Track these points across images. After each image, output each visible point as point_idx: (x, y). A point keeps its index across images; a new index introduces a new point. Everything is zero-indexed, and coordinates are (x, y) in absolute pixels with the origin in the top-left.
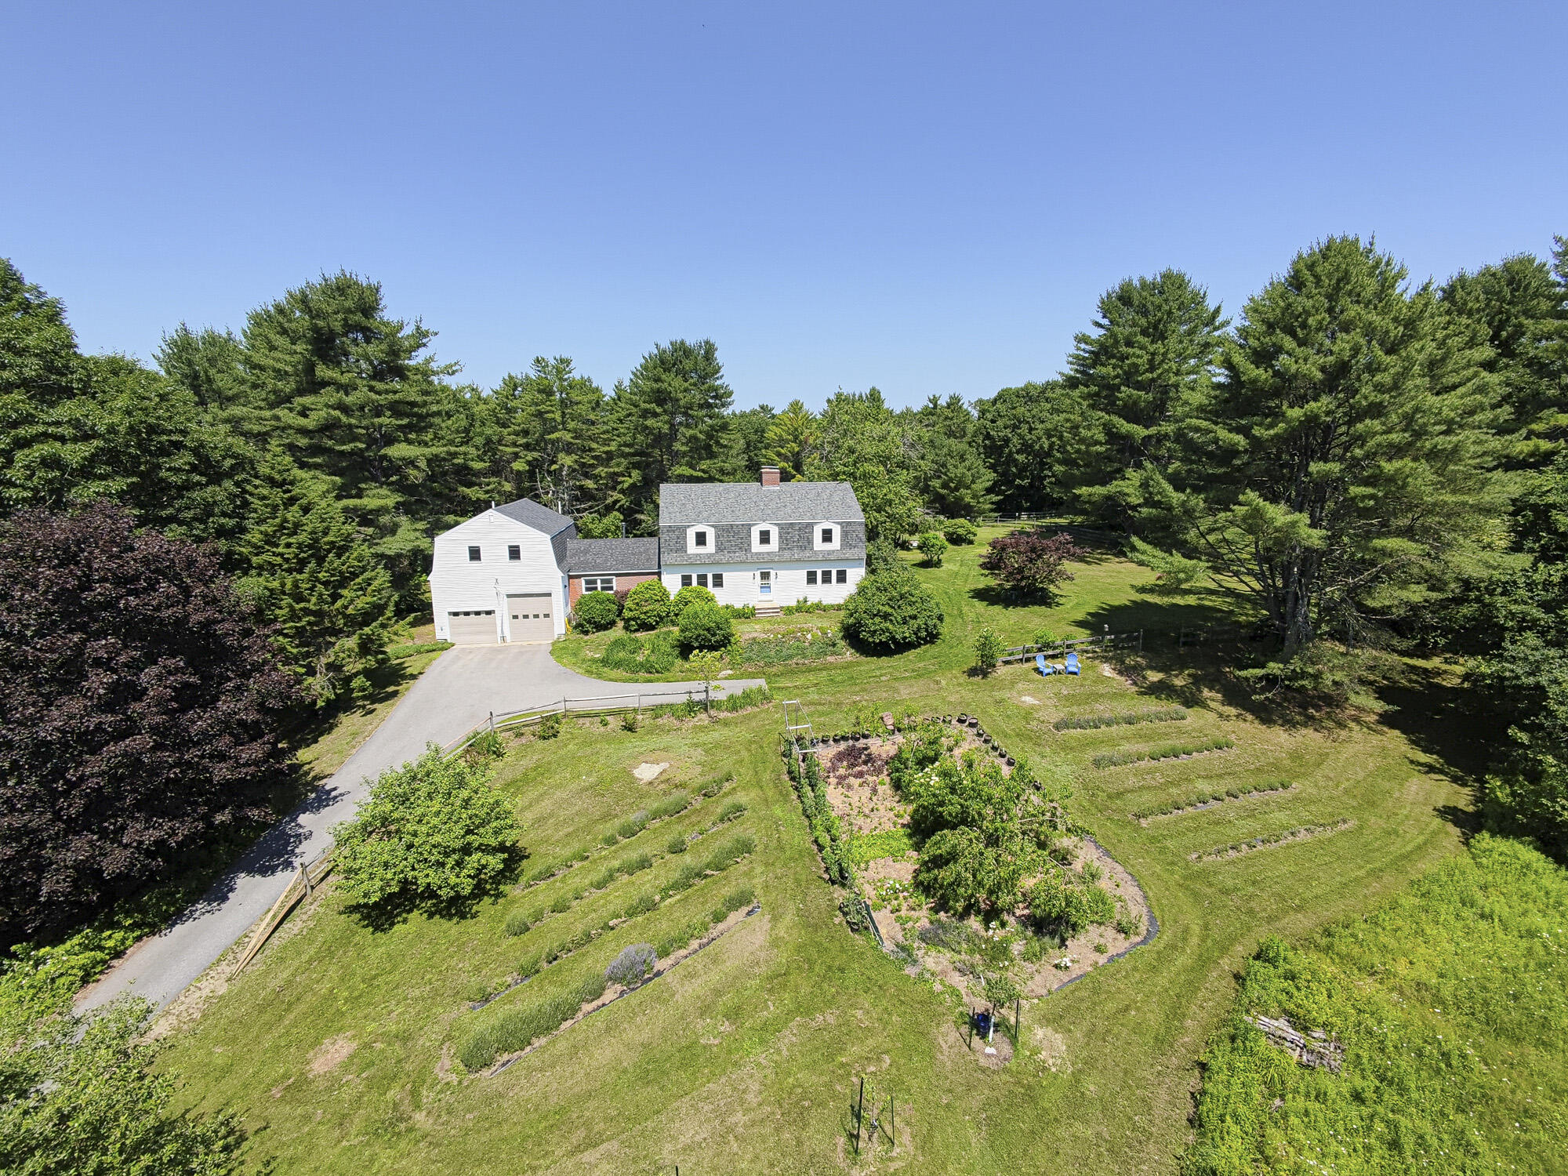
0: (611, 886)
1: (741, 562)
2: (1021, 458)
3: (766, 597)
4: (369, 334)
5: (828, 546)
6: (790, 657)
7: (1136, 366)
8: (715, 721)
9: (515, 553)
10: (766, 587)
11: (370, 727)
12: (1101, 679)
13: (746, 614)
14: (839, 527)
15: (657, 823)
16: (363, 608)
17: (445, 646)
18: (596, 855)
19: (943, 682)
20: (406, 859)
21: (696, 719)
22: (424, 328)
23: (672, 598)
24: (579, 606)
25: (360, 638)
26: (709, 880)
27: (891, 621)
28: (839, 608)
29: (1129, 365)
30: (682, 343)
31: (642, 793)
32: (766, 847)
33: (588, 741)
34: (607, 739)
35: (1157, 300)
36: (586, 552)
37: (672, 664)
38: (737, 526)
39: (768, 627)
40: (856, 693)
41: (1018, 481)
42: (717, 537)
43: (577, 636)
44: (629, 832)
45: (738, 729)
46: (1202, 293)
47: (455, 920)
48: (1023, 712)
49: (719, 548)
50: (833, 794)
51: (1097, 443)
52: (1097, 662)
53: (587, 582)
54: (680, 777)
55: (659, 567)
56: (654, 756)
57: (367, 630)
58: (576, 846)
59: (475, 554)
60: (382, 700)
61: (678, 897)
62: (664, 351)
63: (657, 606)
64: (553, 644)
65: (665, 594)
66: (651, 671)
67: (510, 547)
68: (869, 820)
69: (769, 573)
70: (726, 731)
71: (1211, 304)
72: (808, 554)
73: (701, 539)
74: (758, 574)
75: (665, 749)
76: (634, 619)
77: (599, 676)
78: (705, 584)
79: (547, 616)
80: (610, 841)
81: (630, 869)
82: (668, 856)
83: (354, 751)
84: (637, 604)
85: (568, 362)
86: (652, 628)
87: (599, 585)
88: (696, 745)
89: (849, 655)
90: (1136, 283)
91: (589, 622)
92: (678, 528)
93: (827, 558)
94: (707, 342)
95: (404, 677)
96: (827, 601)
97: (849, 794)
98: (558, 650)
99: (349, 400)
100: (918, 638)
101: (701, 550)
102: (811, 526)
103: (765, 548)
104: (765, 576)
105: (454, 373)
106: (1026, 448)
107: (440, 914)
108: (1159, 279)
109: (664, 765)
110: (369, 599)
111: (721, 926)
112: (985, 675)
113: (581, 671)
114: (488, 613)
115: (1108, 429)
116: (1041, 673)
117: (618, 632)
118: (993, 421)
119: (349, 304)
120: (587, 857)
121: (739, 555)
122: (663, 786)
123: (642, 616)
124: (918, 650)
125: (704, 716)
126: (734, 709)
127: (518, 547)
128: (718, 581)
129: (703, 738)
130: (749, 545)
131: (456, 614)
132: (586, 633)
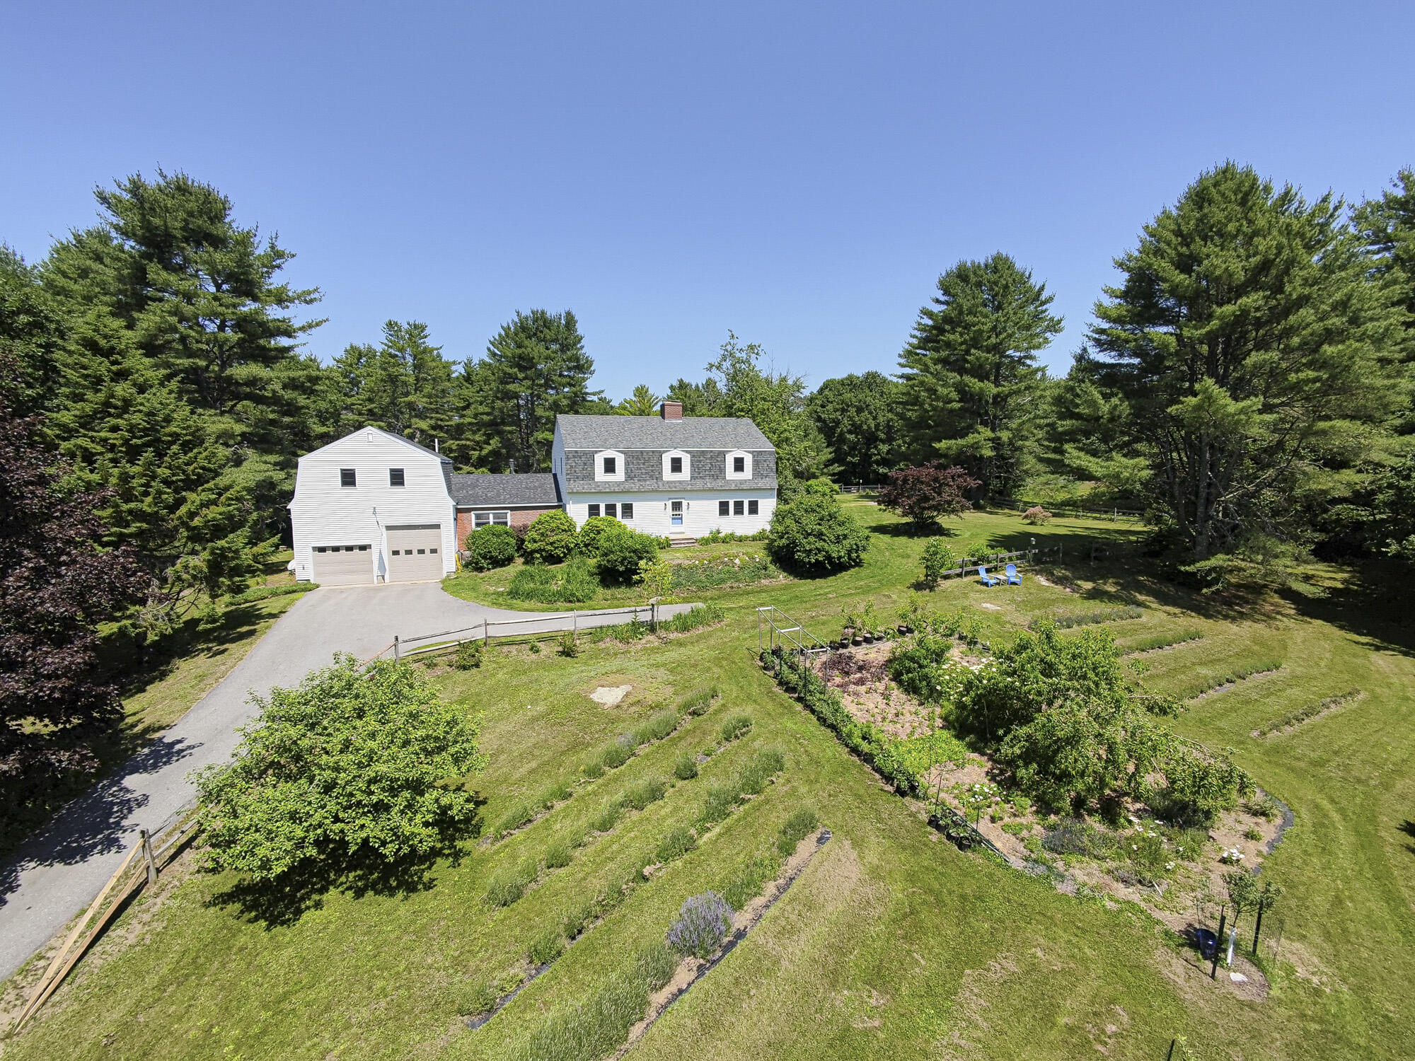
0: (619, 826)
1: (653, 491)
2: (852, 437)
3: (677, 528)
4: (217, 242)
5: (739, 476)
6: (723, 581)
7: (980, 332)
8: (667, 642)
9: (397, 478)
10: (678, 518)
12: (1040, 587)
13: (665, 545)
14: (751, 456)
15: (643, 750)
16: (214, 519)
17: (308, 587)
18: (580, 791)
19: (894, 597)
20: (323, 807)
21: (643, 641)
22: (280, 247)
23: (578, 530)
24: (471, 542)
25: (212, 553)
26: (747, 806)
27: (824, 541)
28: (754, 539)
29: (975, 331)
30: (543, 313)
31: (612, 717)
32: (798, 763)
33: (519, 670)
34: (541, 665)
35: (993, 277)
36: (474, 486)
37: (594, 592)
38: (647, 452)
39: (689, 554)
40: (807, 610)
41: (849, 459)
42: (627, 463)
43: (467, 574)
44: (615, 760)
45: (696, 649)
46: (1027, 274)
47: (400, 894)
48: (992, 617)
49: (629, 476)
50: (848, 705)
51: (950, 401)
52: (1030, 575)
53: (478, 517)
54: (651, 698)
55: (559, 498)
56: (612, 678)
57: (222, 543)
58: (546, 786)
59: (348, 478)
60: (233, 641)
61: (717, 830)
62: (527, 318)
63: (564, 536)
64: (443, 582)
65: (570, 529)
66: (571, 599)
67: (392, 470)
68: (899, 726)
69: (680, 504)
70: (682, 650)
71: (1035, 282)
72: (720, 483)
73: (610, 466)
74: (669, 504)
75: (620, 671)
76: (539, 551)
77: (511, 607)
78: (614, 515)
79: (434, 551)
80: (594, 772)
81: (636, 802)
82: (680, 784)
83: (204, 695)
84: (542, 534)
85: (423, 328)
86: (559, 560)
87: (491, 520)
88: (657, 666)
89: (782, 578)
90: (969, 264)
91: (484, 558)
92: (585, 453)
93: (739, 488)
94: (569, 314)
95: (261, 617)
96: (739, 532)
97: (861, 701)
98: (449, 585)
99: (187, 309)
100: (850, 558)
101: (610, 478)
102: (723, 454)
103: (677, 477)
104: (677, 506)
105: (311, 301)
106: (856, 429)
107: (373, 889)
108: (990, 261)
109: (625, 688)
110: (221, 509)
111: (793, 861)
112: (932, 589)
113: (486, 603)
114: (363, 548)
115: (961, 389)
116: (986, 584)
117: (518, 565)
118: (823, 406)
119: (192, 206)
120: (571, 795)
121: (650, 484)
122: (633, 709)
123: (549, 547)
124: (849, 572)
125: (651, 638)
126: (685, 628)
127: (402, 471)
128: (628, 510)
129: (659, 658)
130: (661, 473)
131: (322, 550)
132: (480, 569)
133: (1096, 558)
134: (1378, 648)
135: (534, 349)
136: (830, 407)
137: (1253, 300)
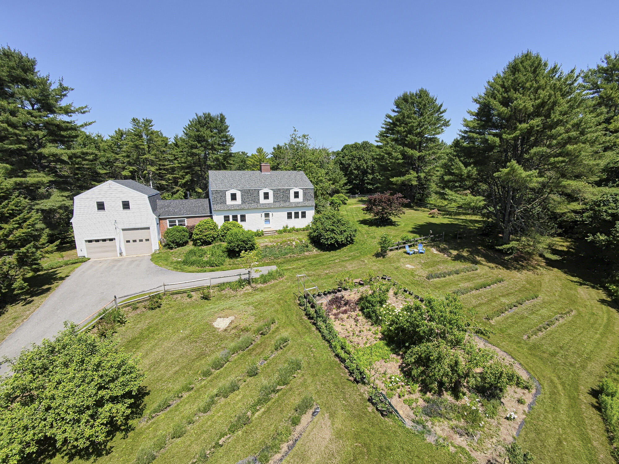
0: (213, 408)
1: (255, 209)
2: (356, 172)
3: (268, 225)
4: (27, 83)
5: (297, 200)
6: (287, 254)
7: (412, 126)
8: (256, 289)
9: (126, 205)
10: (267, 221)
11: (28, 312)
12: (433, 255)
13: (259, 234)
14: (302, 190)
15: (235, 357)
16: (20, 236)
17: (84, 260)
18: (198, 386)
19: (366, 261)
20: (45, 420)
21: (244, 289)
22: (65, 85)
23: (219, 228)
24: (167, 234)
25: (18, 255)
26: (280, 393)
27: (335, 233)
28: (304, 230)
29: (410, 126)
30: (209, 114)
31: (221, 337)
32: (309, 363)
33: (181, 308)
34: (193, 306)
35: (419, 100)
36: (168, 206)
37: (224, 261)
38: (252, 190)
39: (272, 240)
40: (324, 269)
41: (354, 181)
42: (242, 196)
43: (166, 250)
44: (218, 365)
45: (269, 293)
46: (435, 99)
47: (93, 458)
48: (410, 273)
49: (243, 202)
50: (337, 326)
51: (398, 159)
52: (429, 247)
53: (170, 222)
54: (243, 324)
55: (211, 212)
56: (224, 314)
57: (23, 250)
58: (182, 381)
59: (101, 206)
60: (38, 295)
61: (263, 410)
62: (201, 117)
63: (212, 232)
64: (152, 255)
65: (216, 226)
66: (213, 265)
67: (123, 202)
68: (360, 338)
69: (268, 214)
70: (263, 294)
71: (438, 102)
72: (287, 204)
73: (234, 197)
74: (263, 214)
75: (230, 308)
76: (199, 239)
77: (182, 270)
78: (237, 220)
79: (147, 240)
80: (206, 374)
81: (225, 393)
82: (249, 379)
83: (14, 330)
84: (201, 231)
85: (150, 121)
86: (210, 243)
87: (177, 223)
88: (248, 304)
89: (315, 251)
90: (408, 93)
91: (173, 243)
92: (221, 191)
93: (297, 206)
94: (221, 115)
95: (56, 279)
96: (297, 227)
97: (344, 323)
98: (155, 258)
99: (13, 119)
100: (347, 241)
101: (234, 203)
102: (289, 190)
103: (266, 201)
104: (267, 215)
105: (84, 112)
106: (358, 168)
107: (80, 455)
108: (418, 92)
109: (231, 318)
110: (25, 230)
111: (299, 428)
112: (384, 257)
113: (171, 268)
114: (111, 240)
115: (403, 154)
116: (409, 254)
117: (190, 246)
118: (343, 157)
119: (12, 64)
120: (193, 388)
121: (254, 205)
122: (233, 331)
123: (204, 237)
124: (347, 247)
125: (248, 287)
126: (265, 282)
127: (128, 202)
128: (243, 218)
129: (250, 299)
130: (259, 200)
131: (90, 241)
132: (172, 248)
133: (459, 238)
134: (581, 284)
135: (204, 132)
136: (346, 158)
137: (536, 122)
